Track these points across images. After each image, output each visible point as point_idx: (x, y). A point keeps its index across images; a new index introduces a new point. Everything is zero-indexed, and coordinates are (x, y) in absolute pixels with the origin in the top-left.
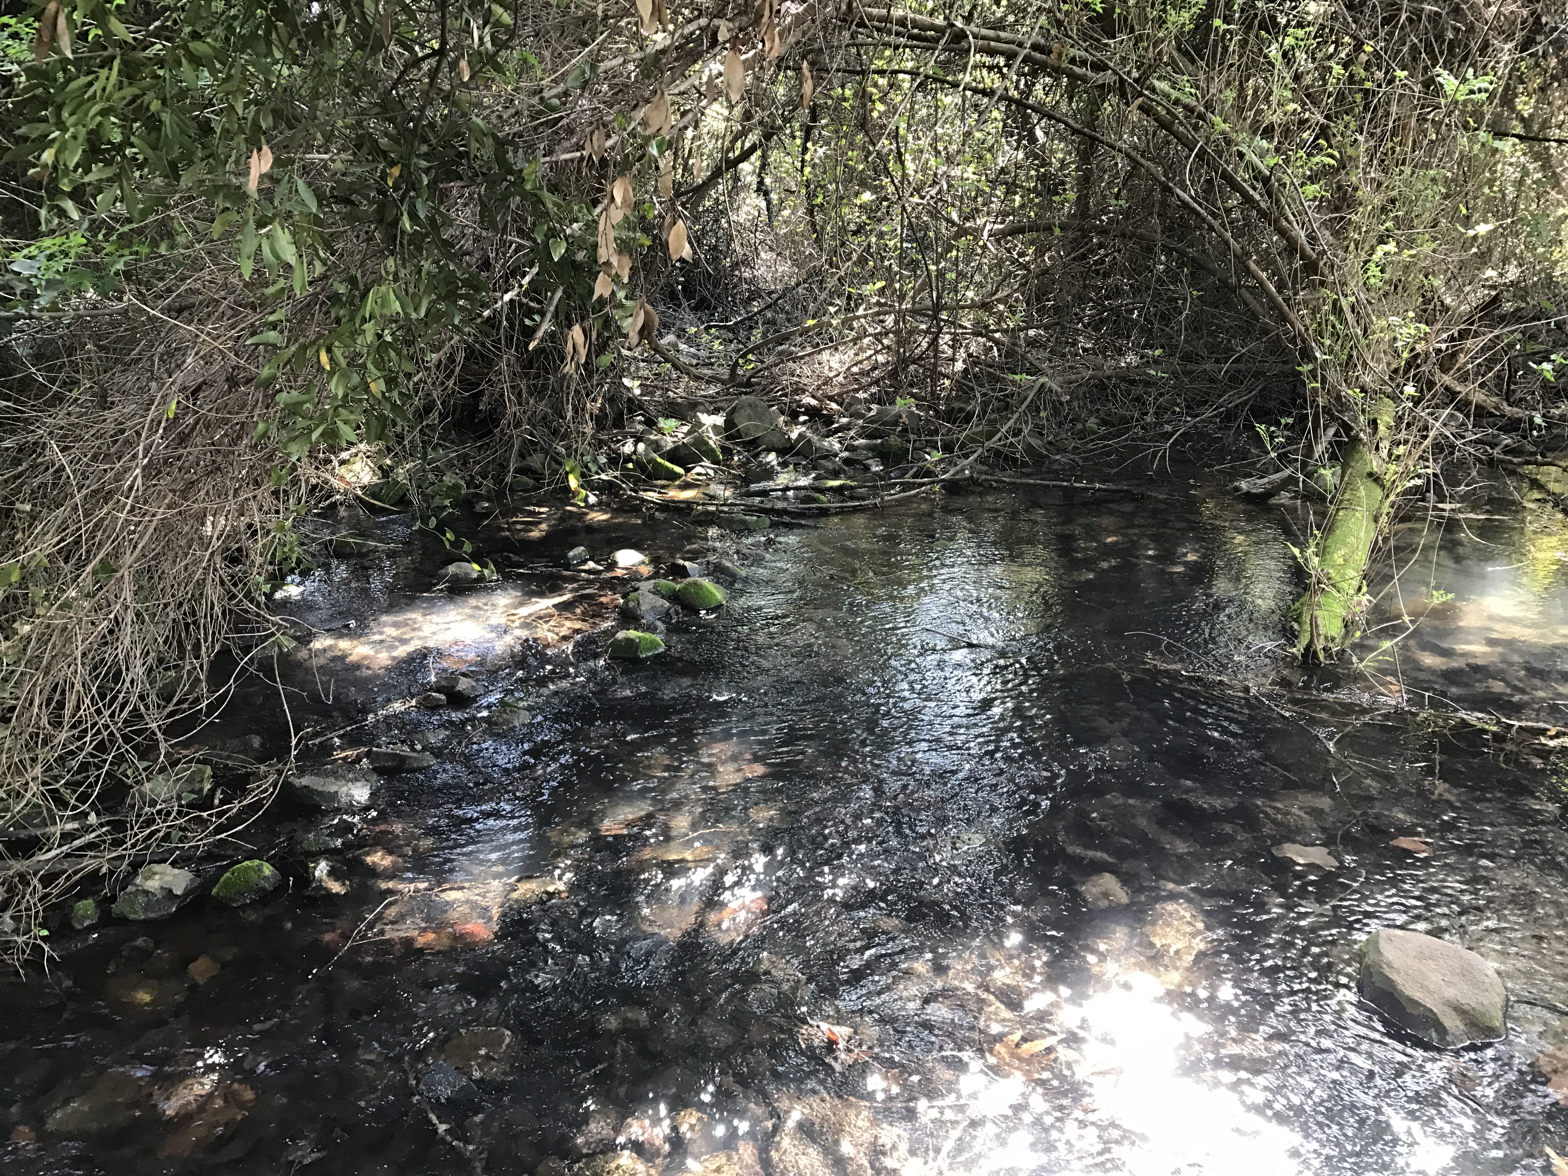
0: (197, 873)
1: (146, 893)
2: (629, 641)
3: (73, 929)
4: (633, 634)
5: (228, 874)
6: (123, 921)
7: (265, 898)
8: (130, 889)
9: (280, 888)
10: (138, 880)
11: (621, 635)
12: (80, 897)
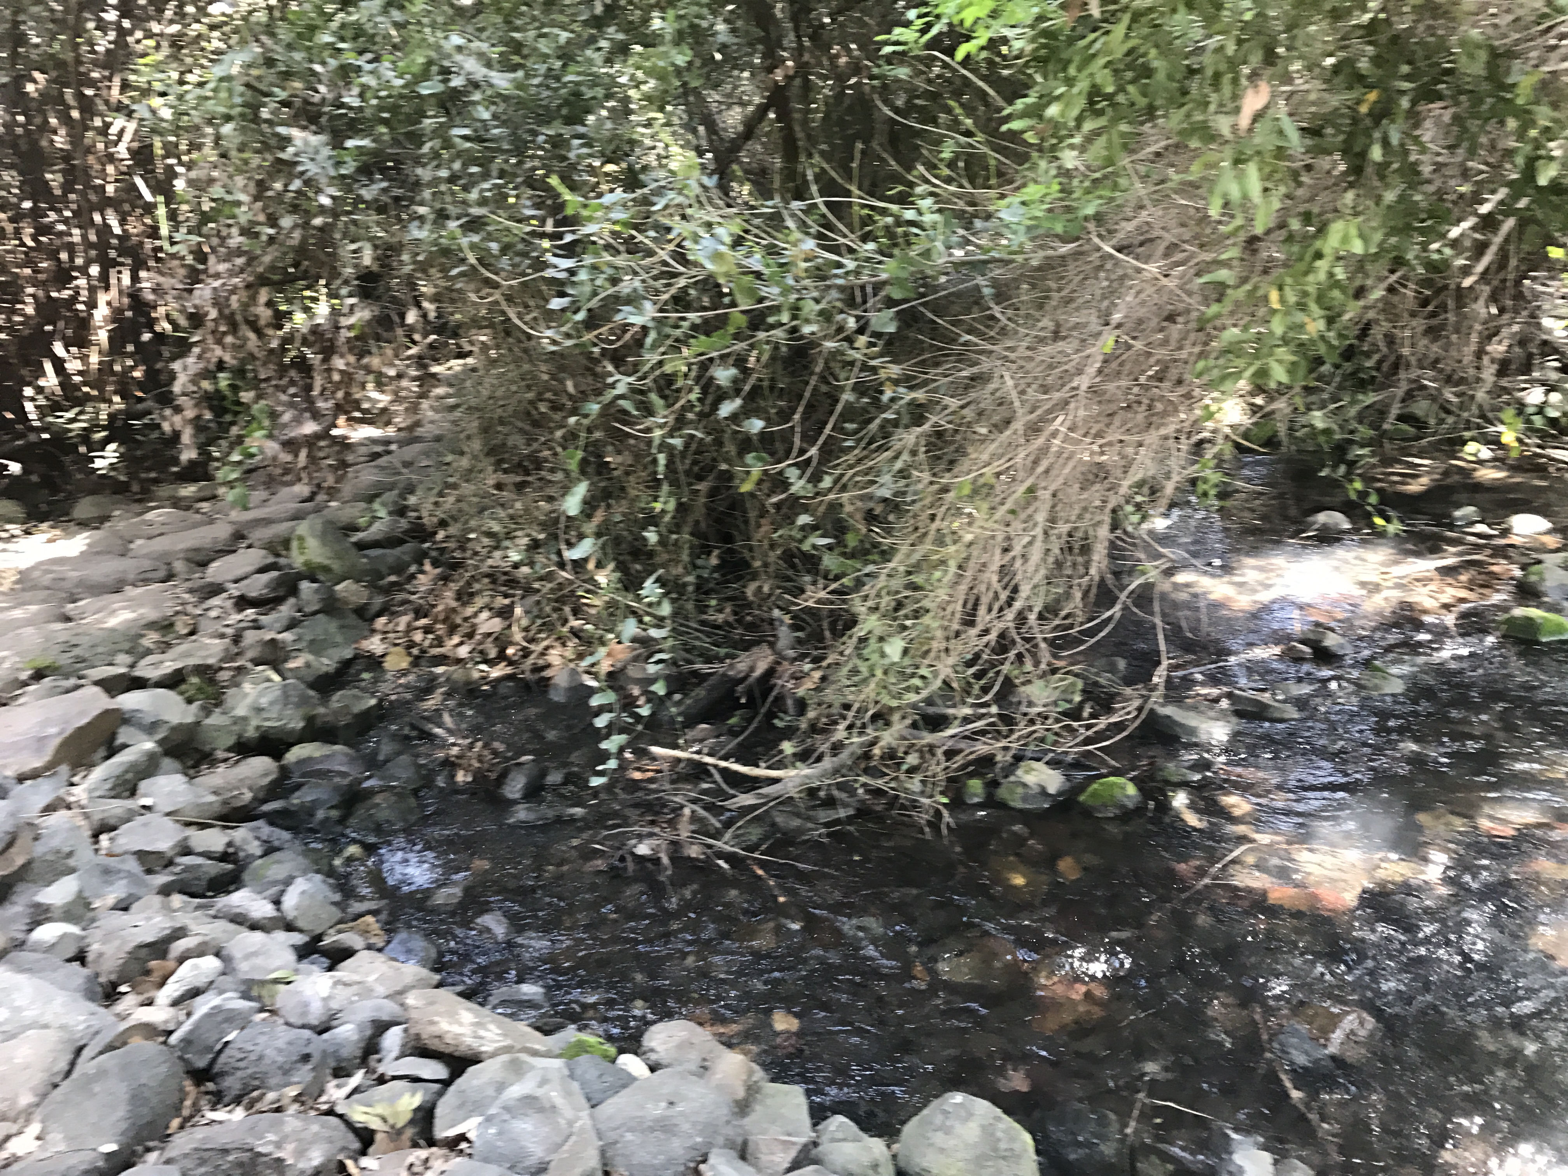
0: (1068, 777)
1: (1025, 785)
2: (1529, 620)
3: (964, 803)
4: (1534, 612)
5: (1095, 786)
6: (1003, 805)
7: (1126, 815)
8: (1012, 778)
9: (1140, 810)
10: (1019, 772)
11: (1519, 612)
12: (971, 775)
